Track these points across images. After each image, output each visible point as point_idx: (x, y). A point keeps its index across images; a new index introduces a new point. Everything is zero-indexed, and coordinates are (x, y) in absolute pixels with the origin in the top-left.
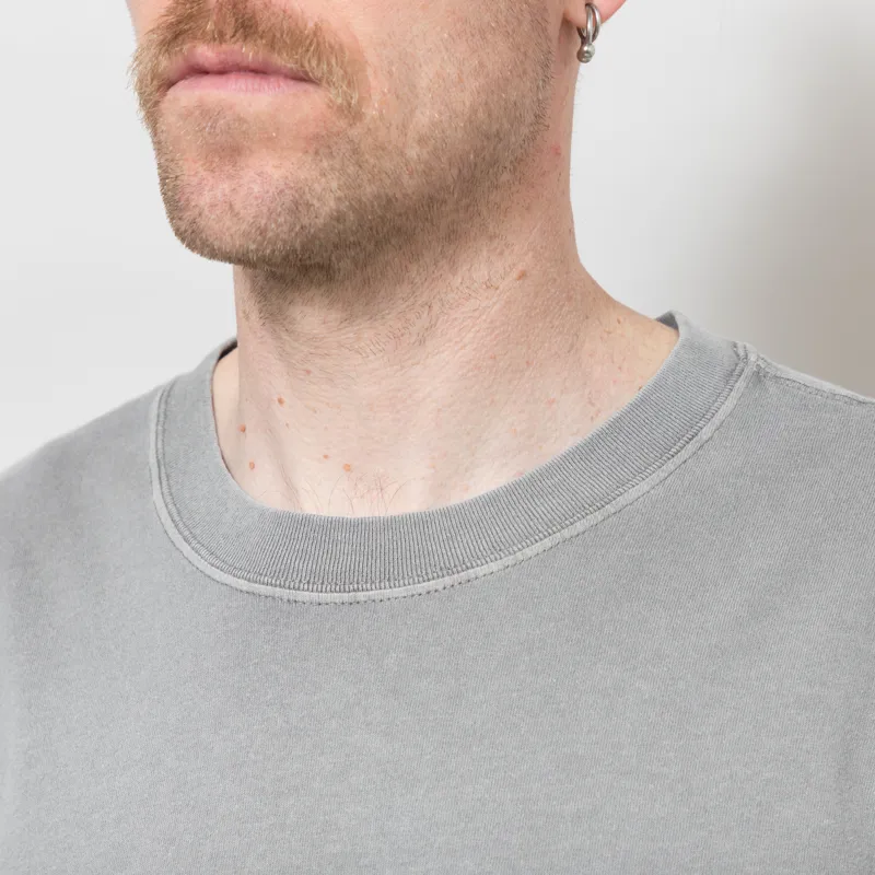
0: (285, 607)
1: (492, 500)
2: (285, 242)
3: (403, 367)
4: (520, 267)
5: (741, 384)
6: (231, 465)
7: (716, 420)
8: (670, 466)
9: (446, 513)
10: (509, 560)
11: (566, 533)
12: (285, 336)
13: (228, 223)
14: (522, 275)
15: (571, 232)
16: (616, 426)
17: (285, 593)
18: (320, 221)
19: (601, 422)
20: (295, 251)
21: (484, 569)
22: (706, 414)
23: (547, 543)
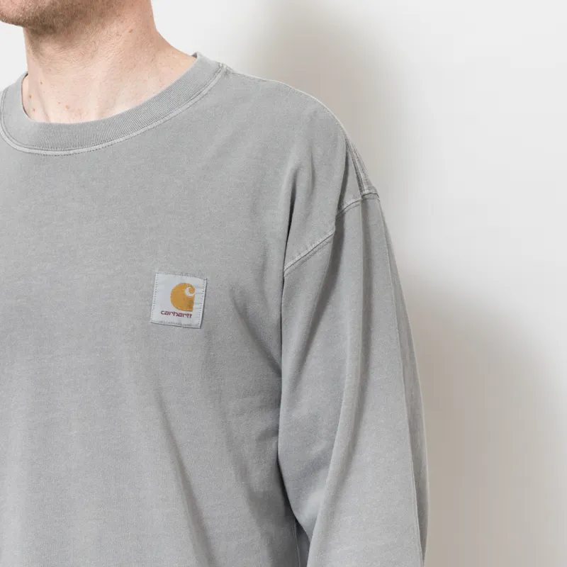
0: (43, 157)
1: (121, 116)
2: (33, 13)
3: (85, 67)
4: (130, 28)
5: (219, 76)
6: (27, 112)
7: (209, 88)
8: (190, 103)
9: (104, 121)
10: (127, 137)
11: (149, 127)
12: (41, 57)
13: (10, 7)
14: (131, 31)
15: (152, 16)
16: (169, 90)
17: (43, 152)
18: (46, 5)
19: (164, 88)
20: (37, 17)
21: (118, 140)
22: (205, 86)
23: (142, 130)
